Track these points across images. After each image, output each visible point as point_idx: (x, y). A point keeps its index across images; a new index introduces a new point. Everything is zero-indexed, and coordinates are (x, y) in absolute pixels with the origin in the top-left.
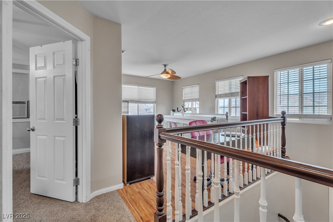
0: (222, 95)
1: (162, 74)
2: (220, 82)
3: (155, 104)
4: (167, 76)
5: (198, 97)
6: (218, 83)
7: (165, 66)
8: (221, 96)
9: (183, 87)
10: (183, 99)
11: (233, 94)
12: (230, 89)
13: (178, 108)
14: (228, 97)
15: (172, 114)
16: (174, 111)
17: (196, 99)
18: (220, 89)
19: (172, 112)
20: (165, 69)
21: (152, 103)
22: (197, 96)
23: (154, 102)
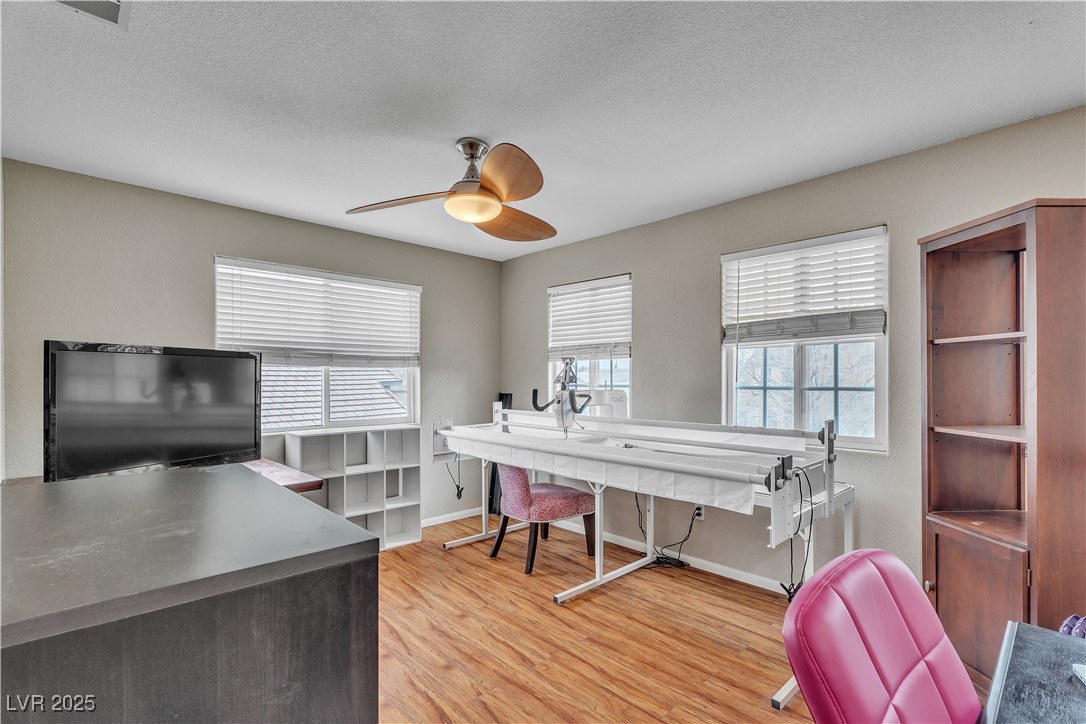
0: (755, 329)
1: (453, 192)
2: (744, 264)
3: (418, 370)
4: (483, 208)
5: (629, 339)
6: (734, 265)
7: (471, 146)
8: (752, 331)
9: (550, 291)
10: (551, 345)
11: (821, 322)
12: (802, 296)
13: (535, 392)
14: (795, 336)
15: (497, 417)
16: (505, 399)
17: (616, 345)
18: (747, 297)
19: (498, 406)
20: (472, 169)
21: (403, 360)
22: (620, 329)
23: (409, 358)
